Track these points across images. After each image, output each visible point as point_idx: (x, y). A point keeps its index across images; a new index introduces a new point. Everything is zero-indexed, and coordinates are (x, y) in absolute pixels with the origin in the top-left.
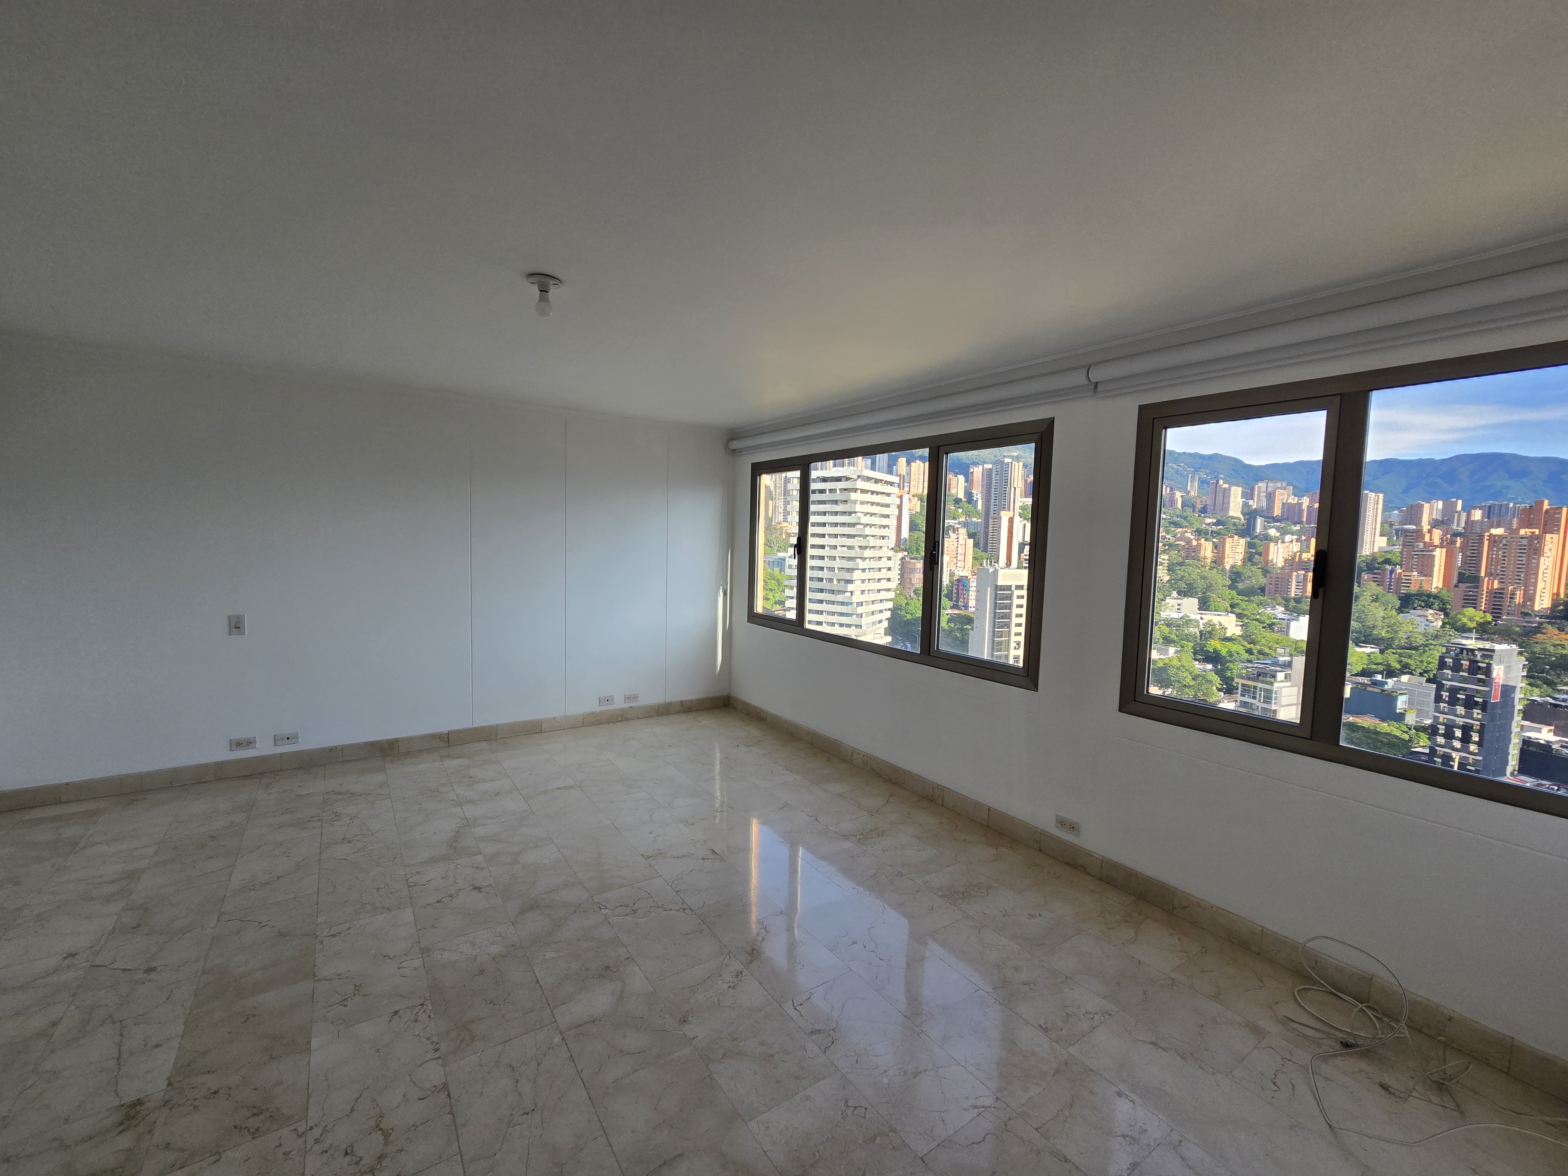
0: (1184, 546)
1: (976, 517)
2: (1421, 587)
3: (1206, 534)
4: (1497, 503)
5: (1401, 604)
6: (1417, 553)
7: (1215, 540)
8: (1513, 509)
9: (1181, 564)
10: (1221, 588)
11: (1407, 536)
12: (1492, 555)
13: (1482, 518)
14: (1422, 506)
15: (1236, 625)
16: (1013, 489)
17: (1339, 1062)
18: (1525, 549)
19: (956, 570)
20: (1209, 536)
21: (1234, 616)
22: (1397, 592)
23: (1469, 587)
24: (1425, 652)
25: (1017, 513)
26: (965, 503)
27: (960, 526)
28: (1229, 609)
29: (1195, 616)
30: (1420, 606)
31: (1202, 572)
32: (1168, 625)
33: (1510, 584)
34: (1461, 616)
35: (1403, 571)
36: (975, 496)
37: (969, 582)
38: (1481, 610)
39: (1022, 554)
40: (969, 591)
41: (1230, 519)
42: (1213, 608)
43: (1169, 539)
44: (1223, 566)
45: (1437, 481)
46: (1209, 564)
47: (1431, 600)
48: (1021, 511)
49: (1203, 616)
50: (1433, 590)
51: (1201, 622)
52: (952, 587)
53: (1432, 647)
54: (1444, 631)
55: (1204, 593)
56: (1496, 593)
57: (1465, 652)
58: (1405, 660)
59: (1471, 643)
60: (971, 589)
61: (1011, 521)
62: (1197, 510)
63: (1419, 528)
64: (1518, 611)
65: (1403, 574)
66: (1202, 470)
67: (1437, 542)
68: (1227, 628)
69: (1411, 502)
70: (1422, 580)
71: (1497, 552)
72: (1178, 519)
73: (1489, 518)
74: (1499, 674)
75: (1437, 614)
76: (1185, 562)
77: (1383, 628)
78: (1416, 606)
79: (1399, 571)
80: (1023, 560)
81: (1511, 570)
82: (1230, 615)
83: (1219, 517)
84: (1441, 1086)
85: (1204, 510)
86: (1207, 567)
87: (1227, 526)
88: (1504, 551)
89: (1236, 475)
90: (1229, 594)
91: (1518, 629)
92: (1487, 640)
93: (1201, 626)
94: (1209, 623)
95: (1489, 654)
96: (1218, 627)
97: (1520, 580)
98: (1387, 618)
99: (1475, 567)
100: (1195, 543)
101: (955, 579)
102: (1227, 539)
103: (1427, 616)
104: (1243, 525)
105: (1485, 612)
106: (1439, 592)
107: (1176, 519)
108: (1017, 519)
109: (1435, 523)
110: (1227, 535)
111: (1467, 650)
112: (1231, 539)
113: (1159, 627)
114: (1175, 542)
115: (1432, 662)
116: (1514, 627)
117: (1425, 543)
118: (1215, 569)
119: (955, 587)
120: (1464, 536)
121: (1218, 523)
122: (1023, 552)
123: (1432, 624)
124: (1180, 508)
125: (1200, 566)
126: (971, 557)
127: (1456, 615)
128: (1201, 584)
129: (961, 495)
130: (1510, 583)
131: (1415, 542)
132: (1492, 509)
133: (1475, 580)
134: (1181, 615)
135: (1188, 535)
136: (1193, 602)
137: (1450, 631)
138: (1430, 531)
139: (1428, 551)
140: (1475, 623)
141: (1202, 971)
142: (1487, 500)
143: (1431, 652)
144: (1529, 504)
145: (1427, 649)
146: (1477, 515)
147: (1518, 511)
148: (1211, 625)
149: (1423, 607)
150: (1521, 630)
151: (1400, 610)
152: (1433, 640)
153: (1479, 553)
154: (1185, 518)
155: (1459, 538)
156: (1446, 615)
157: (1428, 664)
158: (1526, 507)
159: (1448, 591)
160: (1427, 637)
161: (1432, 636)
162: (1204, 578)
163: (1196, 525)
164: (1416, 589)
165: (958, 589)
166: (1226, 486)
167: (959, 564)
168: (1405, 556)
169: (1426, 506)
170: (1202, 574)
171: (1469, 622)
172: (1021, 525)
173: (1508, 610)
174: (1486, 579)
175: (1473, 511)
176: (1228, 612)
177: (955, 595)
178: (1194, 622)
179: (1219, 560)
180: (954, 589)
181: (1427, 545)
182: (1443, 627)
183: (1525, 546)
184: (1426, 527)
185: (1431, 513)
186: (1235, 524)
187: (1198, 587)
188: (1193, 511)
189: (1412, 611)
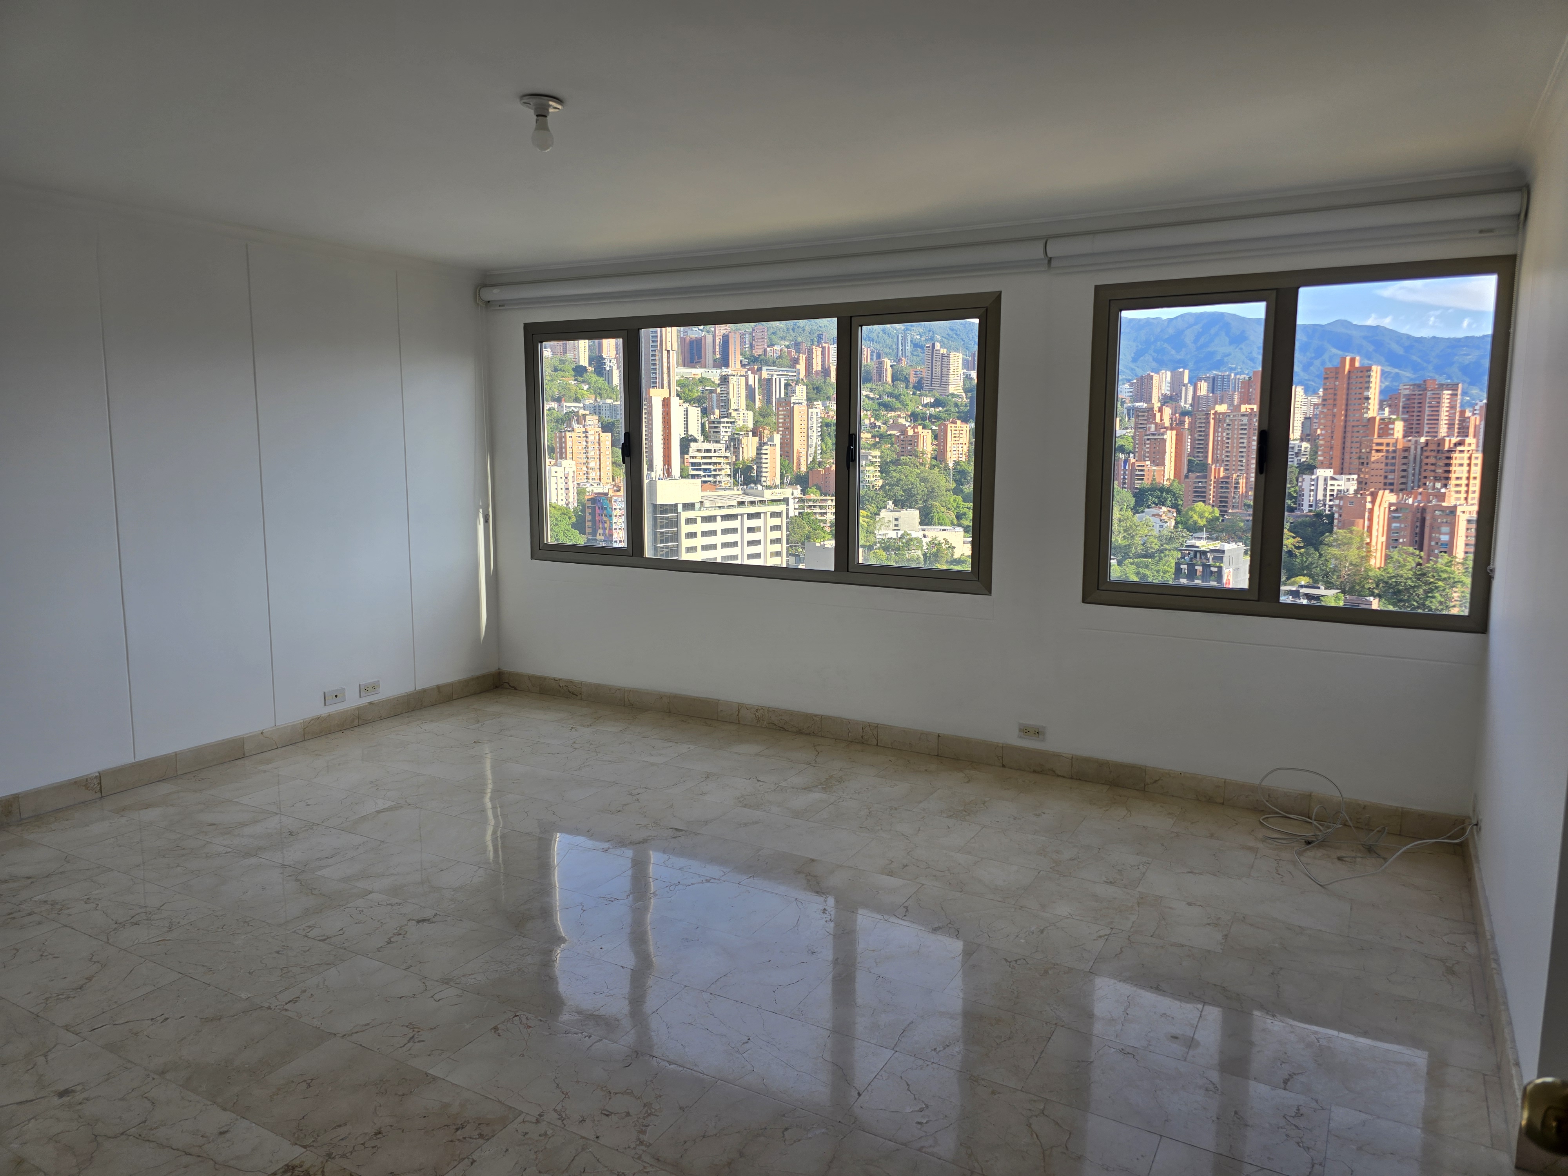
0: (898, 437)
1: (611, 398)
2: (1154, 480)
3: (924, 419)
4: (1220, 374)
5: (1136, 501)
6: (1149, 437)
7: (934, 427)
8: (1234, 381)
9: (896, 462)
10: (945, 493)
11: (1139, 416)
12: (1218, 437)
13: (1208, 392)
14: (1152, 377)
15: (964, 542)
16: (665, 353)
17: (1308, 853)
18: (1245, 429)
19: (588, 485)
20: (927, 422)
21: (961, 529)
22: (1132, 487)
23: (1198, 477)
24: (1161, 559)
25: (674, 393)
26: (592, 375)
27: (587, 412)
28: (955, 521)
29: (916, 534)
30: (1154, 503)
31: (922, 472)
32: (886, 549)
33: (1233, 472)
34: (1193, 513)
35: (1137, 461)
36: (608, 363)
37: (611, 501)
38: (1209, 504)
39: (686, 456)
40: (611, 516)
41: (950, 397)
42: (937, 521)
43: (880, 427)
44: (946, 463)
45: (1164, 346)
46: (929, 461)
47: (1164, 494)
48: (679, 389)
49: (926, 533)
50: (1165, 483)
51: (924, 540)
52: (583, 511)
53: (1167, 553)
54: (1177, 532)
55: (925, 501)
56: (1222, 482)
57: (1198, 555)
58: (1142, 571)
59: (1204, 545)
60: (614, 513)
61: (666, 403)
62: (911, 386)
63: (1150, 406)
64: (1241, 503)
65: (1137, 464)
66: (914, 328)
67: (1167, 423)
68: (954, 547)
69: (1140, 372)
70: (1154, 471)
71: (1222, 433)
72: (889, 399)
73: (1213, 393)
74: (1229, 578)
75: (1169, 511)
76: (899, 460)
77: (1120, 533)
78: (1150, 503)
79: (1133, 460)
80: (689, 465)
81: (1234, 454)
82: (957, 528)
83: (937, 395)
84: (1370, 850)
85: (919, 386)
86: (927, 466)
87: (948, 408)
88: (1228, 432)
89: (955, 336)
90: (955, 500)
91: (1242, 524)
92: (1217, 539)
93: (925, 548)
94: (934, 543)
95: (1219, 554)
96: (944, 546)
97: (1242, 466)
98: (1123, 521)
99: (1202, 452)
100: (911, 432)
101: (587, 498)
102: (949, 426)
103: (1161, 516)
104: (966, 406)
105: (1213, 506)
106: (1171, 485)
107: (886, 399)
108: (675, 401)
109: (1164, 399)
110: (948, 420)
111: (1200, 552)
112: (953, 425)
113: (874, 553)
114: (887, 431)
115: (1168, 571)
116: (1239, 523)
117: (1156, 424)
118: (936, 468)
119: (588, 511)
120: (1191, 415)
121: (937, 403)
122: (687, 453)
123: (1166, 525)
124: (891, 382)
125: (918, 464)
126: (609, 462)
127: (1187, 512)
128: (920, 489)
129: (584, 361)
130: (1234, 470)
131: (1146, 424)
132: (1216, 380)
133: (1203, 468)
134: (900, 533)
135: (902, 421)
136: (911, 516)
137: (1182, 532)
138: (1160, 410)
139: (1159, 435)
140: (1204, 520)
141: (1192, 823)
142: (1210, 369)
143: (1167, 559)
144: (1247, 374)
145: (1162, 555)
146: (1203, 388)
147: (1238, 383)
148: (936, 544)
149: (1156, 505)
150: (1244, 525)
151: (1135, 511)
152: (1167, 544)
153: (1206, 435)
154: (897, 397)
155: (1187, 417)
156: (1179, 512)
157: (1164, 573)
158: (1245, 378)
159: (1179, 483)
160: (1161, 541)
161: (1166, 539)
162: (924, 480)
163: (911, 407)
164: (1150, 482)
165: (593, 514)
166: (944, 351)
167: (592, 474)
168: (1137, 442)
169: (1156, 377)
170: (922, 475)
171: (1199, 519)
172: (682, 409)
173: (1233, 503)
174: (1213, 466)
175: (1199, 383)
176: (954, 525)
177: (589, 524)
178: (915, 542)
179: (939, 456)
180: (587, 514)
181: (1158, 427)
182: (1176, 527)
183: (1245, 425)
184: (1157, 405)
185: (1160, 387)
186: (956, 405)
187: (918, 494)
188: (907, 388)
189: (1146, 510)
